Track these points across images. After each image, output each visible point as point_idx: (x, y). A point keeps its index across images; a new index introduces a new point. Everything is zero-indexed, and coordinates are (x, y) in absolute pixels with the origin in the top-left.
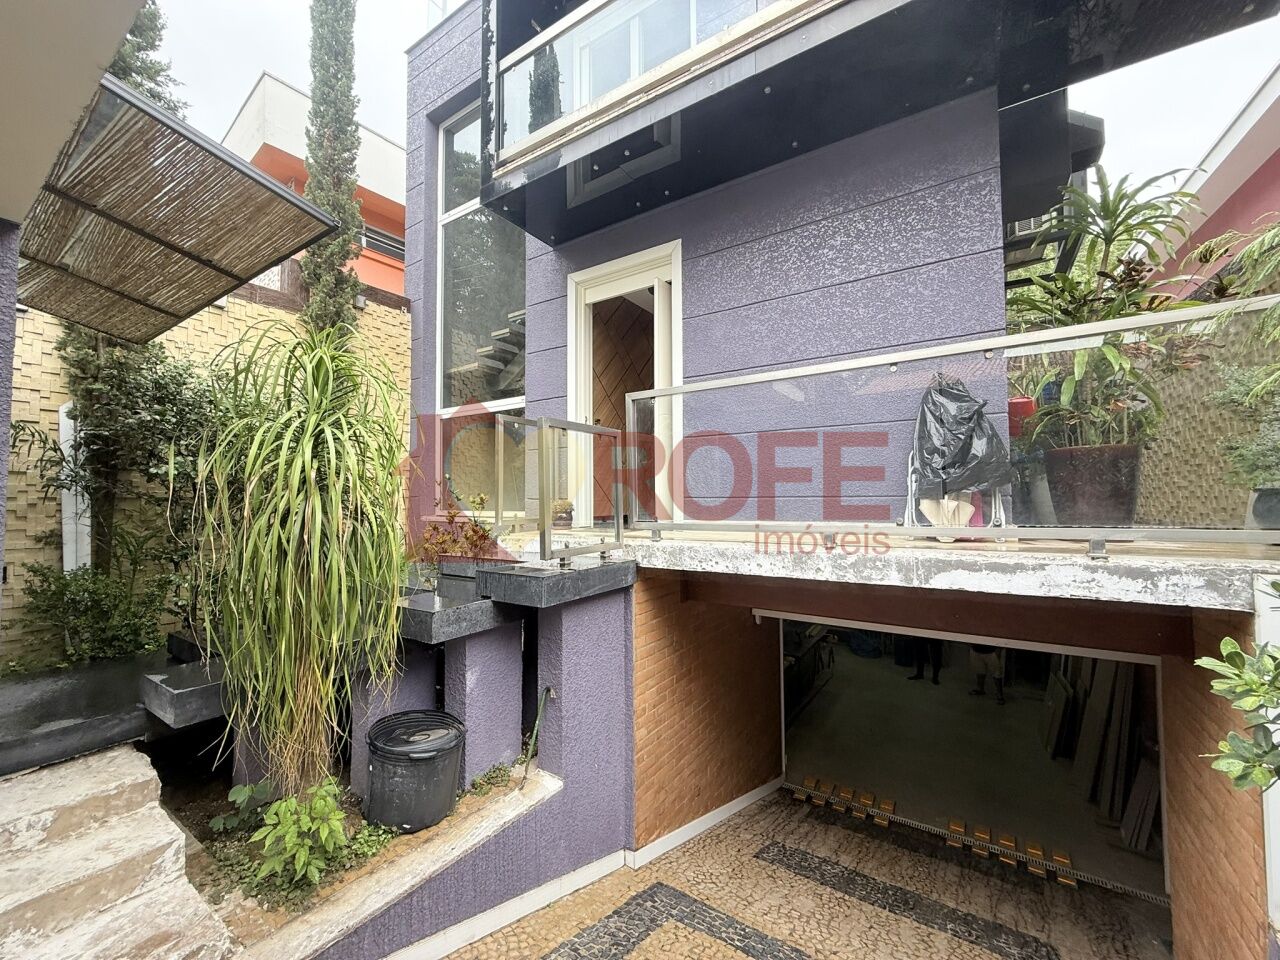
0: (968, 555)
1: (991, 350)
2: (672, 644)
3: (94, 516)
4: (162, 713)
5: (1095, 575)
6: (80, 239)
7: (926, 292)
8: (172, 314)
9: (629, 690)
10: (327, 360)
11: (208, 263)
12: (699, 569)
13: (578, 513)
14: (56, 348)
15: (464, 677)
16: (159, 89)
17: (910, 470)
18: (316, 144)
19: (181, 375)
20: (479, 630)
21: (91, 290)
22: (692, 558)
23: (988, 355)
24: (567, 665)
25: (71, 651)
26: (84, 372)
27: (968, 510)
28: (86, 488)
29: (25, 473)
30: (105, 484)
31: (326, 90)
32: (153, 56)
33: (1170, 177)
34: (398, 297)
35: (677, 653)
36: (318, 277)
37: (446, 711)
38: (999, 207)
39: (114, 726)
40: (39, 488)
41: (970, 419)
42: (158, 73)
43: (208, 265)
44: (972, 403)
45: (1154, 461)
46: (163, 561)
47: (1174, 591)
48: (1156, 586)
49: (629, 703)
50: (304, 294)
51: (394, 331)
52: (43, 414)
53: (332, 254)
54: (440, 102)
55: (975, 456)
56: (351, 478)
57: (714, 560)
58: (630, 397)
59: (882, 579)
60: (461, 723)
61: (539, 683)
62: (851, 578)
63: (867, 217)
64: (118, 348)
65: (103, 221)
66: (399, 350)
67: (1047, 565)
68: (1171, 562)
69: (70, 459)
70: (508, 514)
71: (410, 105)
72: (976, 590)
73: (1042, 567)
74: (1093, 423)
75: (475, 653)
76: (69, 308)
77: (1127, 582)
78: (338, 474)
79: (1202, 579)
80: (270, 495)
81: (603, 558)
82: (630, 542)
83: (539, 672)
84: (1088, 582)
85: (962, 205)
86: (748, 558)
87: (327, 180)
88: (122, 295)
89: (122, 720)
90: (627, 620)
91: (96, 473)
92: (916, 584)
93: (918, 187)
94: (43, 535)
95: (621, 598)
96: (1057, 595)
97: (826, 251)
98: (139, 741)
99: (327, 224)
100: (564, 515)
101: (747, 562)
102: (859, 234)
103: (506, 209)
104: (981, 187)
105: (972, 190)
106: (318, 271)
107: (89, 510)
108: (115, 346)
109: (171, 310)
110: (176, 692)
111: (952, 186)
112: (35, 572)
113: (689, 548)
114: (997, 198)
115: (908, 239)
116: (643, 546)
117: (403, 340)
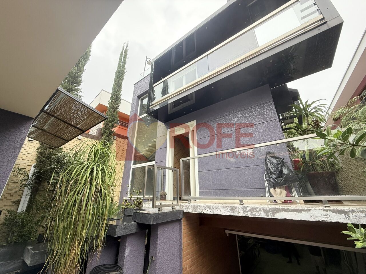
0: (286, 206)
1: (278, 144)
2: (196, 242)
3: (31, 196)
4: (27, 260)
5: (328, 213)
6: (49, 123)
7: (260, 130)
8: (66, 140)
9: (181, 259)
10: (99, 149)
11: (77, 128)
12: (202, 213)
13: (168, 196)
14: (37, 150)
15: (125, 251)
16: (78, 93)
17: (265, 180)
18: (110, 103)
19: (65, 156)
20: (131, 233)
21: (49, 135)
22: (200, 209)
23: (277, 145)
24: (159, 248)
25: (9, 239)
26: (41, 156)
27: (284, 192)
28: (31, 187)
29: (17, 183)
30: (37, 186)
31: (115, 93)
32: (78, 87)
33: (318, 101)
34: (125, 136)
35: (199, 246)
36: (105, 132)
37: (118, 264)
38: (275, 109)
39: (11, 266)
40: (19, 187)
41: (280, 163)
42: (78, 90)
43: (76, 128)
44: (280, 159)
45: (349, 179)
46: (45, 210)
47: (356, 218)
48: (349, 216)
49: (181, 265)
50: (101, 136)
51: (123, 145)
52: (28, 166)
53: (110, 126)
54: (140, 94)
55: (285, 174)
56: (99, 181)
57: (207, 209)
58: (181, 160)
59: (259, 215)
60: (122, 270)
61: (150, 254)
62: (249, 215)
63: (242, 113)
64: (52, 149)
65: (55, 119)
66: (123, 150)
67: (311, 209)
68: (352, 208)
69: (30, 179)
70: (147, 196)
71: (134, 94)
72: (290, 219)
73: (309, 210)
74: (318, 165)
75: (129, 242)
76: (43, 139)
77: (339, 215)
78: (95, 179)
79: (363, 214)
80: (76, 186)
81: (172, 209)
82: (182, 204)
83: (150, 250)
84: (326, 215)
85: (265, 109)
86: (217, 209)
87: (112, 110)
88: (55, 136)
89: (15, 263)
90: (180, 231)
91: (36, 183)
92: (270, 217)
93: (253, 106)
94: (15, 201)
95: (178, 223)
96: (317, 220)
97: (233, 121)
98: (17, 272)
99: (105, 118)
100: (164, 196)
101: (217, 210)
102: (240, 117)
103: (152, 115)
104: (270, 105)
105: (267, 106)
106: (106, 130)
107: (30, 193)
108: (51, 149)
109: (66, 139)
110: (34, 252)
111: (262, 105)
112: (9, 212)
113: (199, 205)
114: (274, 107)
115: (253, 118)
116: (185, 205)
117: (125, 147)
